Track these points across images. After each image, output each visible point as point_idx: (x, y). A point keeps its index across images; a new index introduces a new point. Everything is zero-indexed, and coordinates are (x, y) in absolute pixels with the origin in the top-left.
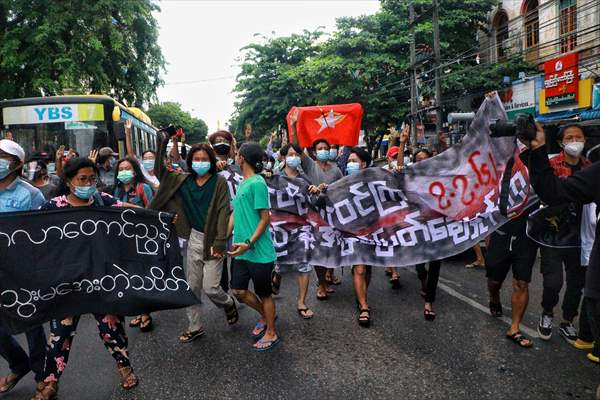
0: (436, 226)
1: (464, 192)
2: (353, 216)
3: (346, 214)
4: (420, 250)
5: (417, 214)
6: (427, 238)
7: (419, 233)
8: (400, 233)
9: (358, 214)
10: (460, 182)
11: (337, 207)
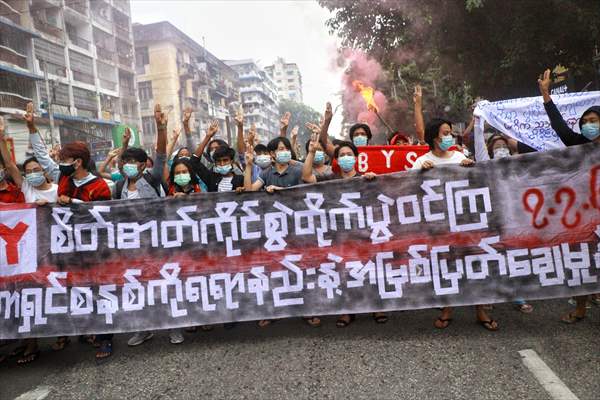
0: (517, 259)
2: (417, 218)
3: (409, 212)
4: (493, 285)
5: (496, 239)
6: (503, 272)
7: (493, 264)
8: (469, 259)
9: (423, 215)
10: (565, 198)
11: (401, 201)
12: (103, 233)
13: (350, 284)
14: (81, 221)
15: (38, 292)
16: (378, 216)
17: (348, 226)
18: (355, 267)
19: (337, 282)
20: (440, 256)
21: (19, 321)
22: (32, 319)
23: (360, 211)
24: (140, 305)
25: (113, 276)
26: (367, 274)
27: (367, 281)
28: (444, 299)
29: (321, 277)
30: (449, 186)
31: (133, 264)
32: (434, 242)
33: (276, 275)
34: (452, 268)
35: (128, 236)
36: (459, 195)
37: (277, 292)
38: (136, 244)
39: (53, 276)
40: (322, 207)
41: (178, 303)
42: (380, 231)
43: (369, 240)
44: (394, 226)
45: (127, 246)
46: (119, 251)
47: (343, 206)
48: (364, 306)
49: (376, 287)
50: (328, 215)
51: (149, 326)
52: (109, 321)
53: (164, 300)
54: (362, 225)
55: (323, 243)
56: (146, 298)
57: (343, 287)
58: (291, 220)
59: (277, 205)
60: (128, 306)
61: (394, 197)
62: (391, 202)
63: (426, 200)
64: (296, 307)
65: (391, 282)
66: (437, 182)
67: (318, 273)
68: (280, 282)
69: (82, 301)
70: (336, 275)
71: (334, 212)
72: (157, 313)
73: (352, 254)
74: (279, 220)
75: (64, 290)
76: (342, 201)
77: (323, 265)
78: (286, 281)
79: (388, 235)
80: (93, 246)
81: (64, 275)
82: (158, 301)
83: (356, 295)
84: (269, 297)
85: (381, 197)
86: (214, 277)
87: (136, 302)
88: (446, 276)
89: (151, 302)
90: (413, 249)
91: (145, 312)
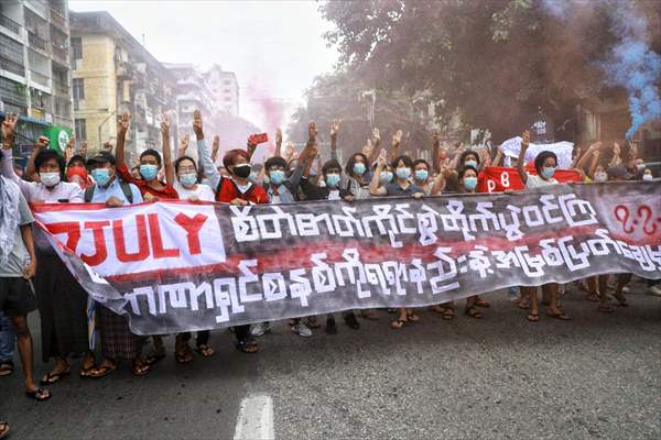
0: (624, 247)
1: (646, 222)
2: (540, 222)
3: (534, 218)
5: (606, 231)
6: (619, 253)
7: (611, 246)
8: (591, 242)
9: (545, 220)
10: (644, 213)
11: (526, 210)
12: (284, 223)
13: (499, 266)
14: (263, 212)
15: (231, 282)
16: (509, 221)
17: (486, 228)
18: (500, 254)
19: (487, 264)
20: (566, 244)
21: (216, 311)
22: (230, 308)
23: (493, 216)
24: (332, 287)
25: (302, 260)
26: (511, 260)
27: (512, 264)
28: (578, 272)
29: (471, 262)
30: (562, 199)
31: (317, 249)
32: (560, 236)
33: (431, 266)
34: (579, 250)
35: (307, 225)
36: (570, 204)
37: (433, 281)
38: (316, 232)
39: (244, 265)
40: (463, 212)
41: (362, 285)
42: (513, 232)
43: (505, 237)
44: (524, 228)
45: (308, 233)
46: (303, 238)
47: (479, 213)
48: (515, 280)
49: (521, 269)
50: (468, 219)
51: (342, 306)
52: (304, 303)
53: (353, 281)
54: (497, 228)
55: (468, 238)
56: (336, 279)
57: (493, 267)
58: (438, 220)
59: (425, 207)
60: (321, 288)
61: (521, 207)
62: (519, 210)
63: (545, 209)
64: (454, 290)
65: (532, 266)
66: (552, 197)
67: (468, 258)
68: (435, 272)
69: (275, 287)
70: (486, 259)
71: (472, 217)
72: (348, 293)
73: (494, 246)
74: (428, 218)
75: (256, 278)
76: (478, 209)
77: (472, 253)
78: (441, 270)
79: (520, 235)
80: (278, 234)
81: (254, 263)
82: (347, 281)
83: (507, 273)
84: (427, 286)
85: (509, 207)
86: (386, 265)
87: (327, 283)
88: (576, 257)
89: (342, 283)
90: (543, 243)
91: (337, 293)
